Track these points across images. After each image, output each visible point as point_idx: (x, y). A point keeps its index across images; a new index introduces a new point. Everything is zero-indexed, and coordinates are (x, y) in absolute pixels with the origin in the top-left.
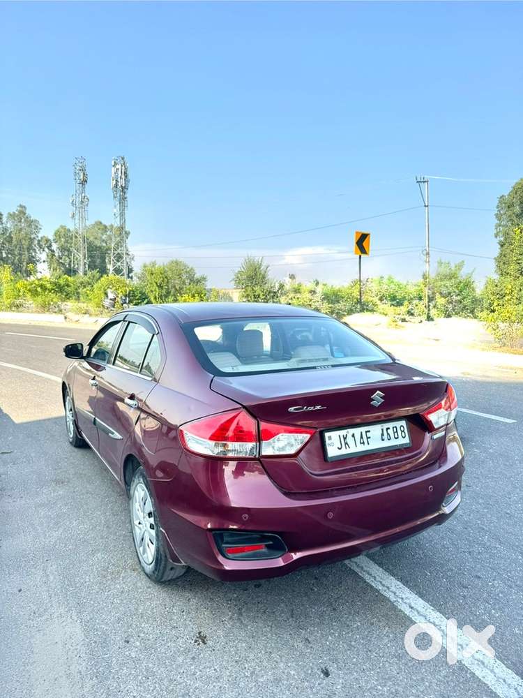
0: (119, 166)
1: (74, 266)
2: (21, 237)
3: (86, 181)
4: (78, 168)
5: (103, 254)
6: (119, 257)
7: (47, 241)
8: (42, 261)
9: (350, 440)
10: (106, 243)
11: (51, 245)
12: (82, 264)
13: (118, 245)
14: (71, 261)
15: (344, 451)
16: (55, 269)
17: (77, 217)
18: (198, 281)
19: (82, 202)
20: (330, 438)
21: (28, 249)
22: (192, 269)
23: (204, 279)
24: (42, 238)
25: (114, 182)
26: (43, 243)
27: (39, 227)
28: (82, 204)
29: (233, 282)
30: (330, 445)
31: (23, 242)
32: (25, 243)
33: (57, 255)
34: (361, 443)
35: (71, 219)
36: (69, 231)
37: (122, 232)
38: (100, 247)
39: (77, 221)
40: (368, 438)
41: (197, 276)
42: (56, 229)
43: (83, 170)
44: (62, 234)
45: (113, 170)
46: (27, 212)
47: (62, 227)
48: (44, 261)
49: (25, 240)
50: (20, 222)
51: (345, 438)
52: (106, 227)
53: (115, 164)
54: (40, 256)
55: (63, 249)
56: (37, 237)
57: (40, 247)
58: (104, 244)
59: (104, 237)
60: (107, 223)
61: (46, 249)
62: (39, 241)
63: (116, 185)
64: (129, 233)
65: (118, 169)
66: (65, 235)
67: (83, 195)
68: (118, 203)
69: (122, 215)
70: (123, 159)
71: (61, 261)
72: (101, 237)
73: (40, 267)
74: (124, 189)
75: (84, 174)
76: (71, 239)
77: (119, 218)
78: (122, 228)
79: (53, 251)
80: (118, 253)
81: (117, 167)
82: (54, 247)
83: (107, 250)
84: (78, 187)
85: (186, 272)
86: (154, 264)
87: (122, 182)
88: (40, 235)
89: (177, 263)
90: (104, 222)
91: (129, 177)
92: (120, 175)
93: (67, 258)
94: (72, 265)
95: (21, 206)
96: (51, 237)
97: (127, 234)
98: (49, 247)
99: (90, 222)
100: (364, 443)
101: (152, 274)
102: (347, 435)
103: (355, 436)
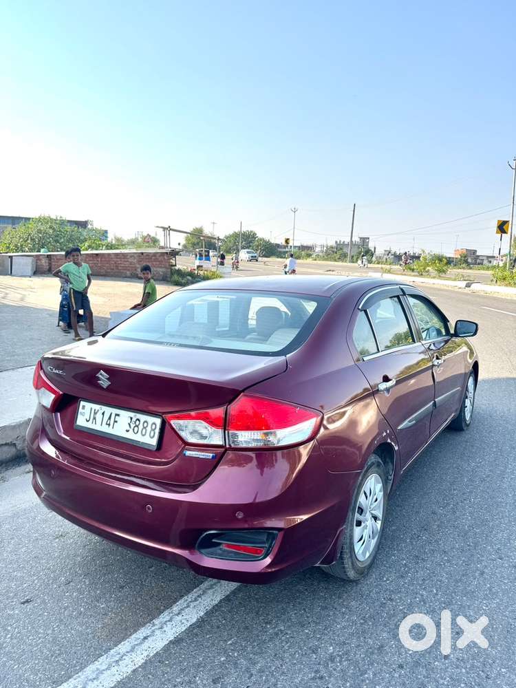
9: (99, 416)
15: (90, 425)
20: (84, 407)
30: (82, 414)
34: (107, 424)
40: (115, 421)
51: (95, 413)
100: (109, 425)
102: (98, 411)
103: (105, 414)
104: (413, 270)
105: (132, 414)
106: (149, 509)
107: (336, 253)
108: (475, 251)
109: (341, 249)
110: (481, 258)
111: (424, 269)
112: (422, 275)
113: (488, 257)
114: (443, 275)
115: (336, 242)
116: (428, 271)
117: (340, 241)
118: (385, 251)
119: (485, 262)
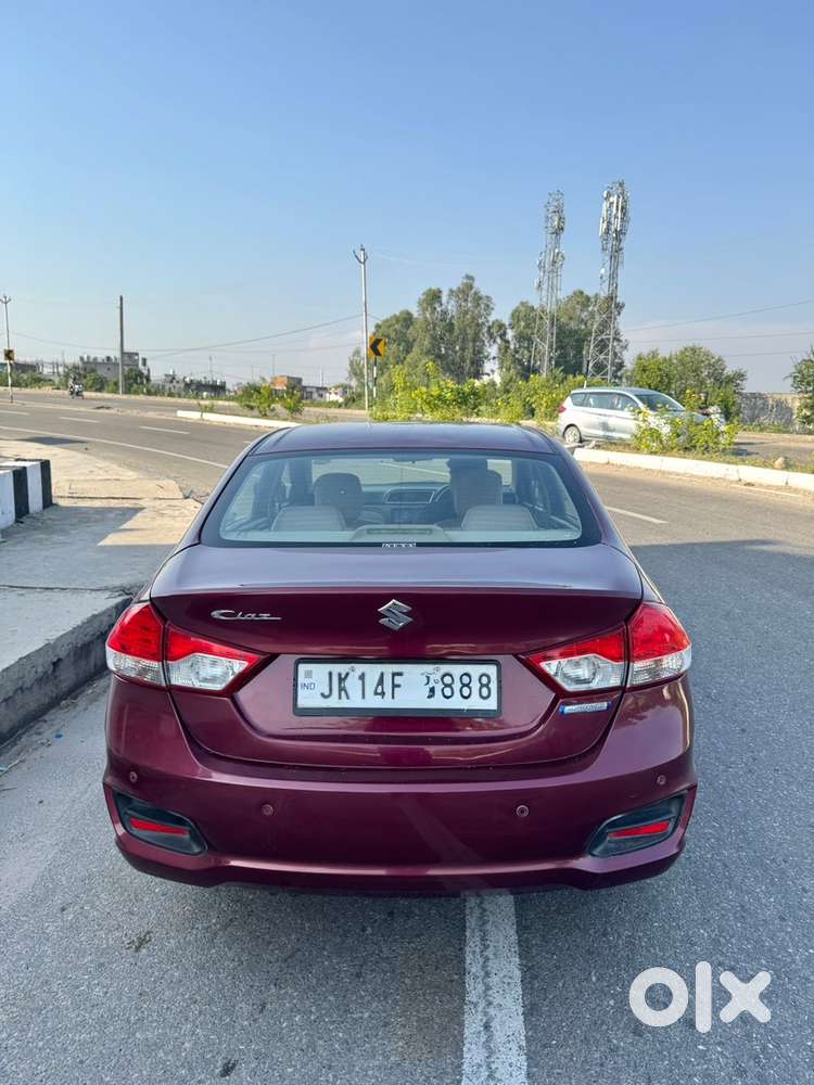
0: (613, 199)
1: (536, 362)
2: (466, 323)
3: (562, 229)
4: (552, 209)
5: (580, 340)
6: (602, 346)
7: (501, 326)
8: (492, 356)
9: (353, 684)
10: (586, 324)
11: (505, 333)
12: (546, 358)
13: (605, 325)
14: (530, 357)
15: (334, 703)
16: (508, 370)
17: (545, 286)
18: (730, 380)
19: (554, 262)
20: (309, 675)
21: (474, 341)
22: (719, 360)
23: (741, 376)
24: (493, 323)
25: (605, 226)
26: (494, 330)
27: (491, 306)
28: (553, 266)
29: (790, 380)
30: (308, 686)
31: (469, 331)
32: (470, 332)
33: (512, 347)
34: (376, 694)
35: (535, 291)
36: (532, 309)
37: (612, 305)
38: (576, 332)
39: (544, 293)
40: (395, 686)
41: (729, 371)
42: (514, 307)
43: (558, 211)
44: (522, 315)
45: (605, 205)
46: (476, 285)
47: (522, 304)
48: (494, 358)
49: (470, 327)
50: (466, 300)
51: (341, 680)
52: (588, 299)
53: (609, 195)
54: (489, 350)
55: (521, 337)
56: (488, 321)
57: (491, 336)
58: (583, 327)
59: (584, 315)
60: (590, 292)
61: (499, 340)
62: (489, 328)
63: (608, 229)
64: (623, 305)
65: (612, 203)
66: (526, 317)
67: (557, 251)
68: (608, 258)
69: (613, 276)
70: (621, 185)
71: (517, 356)
72: (580, 316)
73: (488, 366)
74: (620, 234)
75: (560, 218)
76: (535, 321)
77: (607, 282)
78: (611, 298)
79: (508, 342)
80: (602, 340)
81: (611, 199)
82: (510, 334)
83: (586, 335)
84: (549, 240)
85: (710, 365)
86: (654, 354)
87: (617, 224)
88: (492, 319)
89: (693, 350)
90: (586, 293)
91: (630, 214)
92: (614, 212)
93: (526, 352)
94: (532, 362)
95: (468, 277)
96: (506, 321)
97: (620, 307)
98: (503, 336)
99: (564, 293)
100: (383, 694)
101: (644, 370)
102: (347, 674)
103: (367, 678)
104: (252, 408)
105: (429, 668)
106: (522, 811)
107: (85, 377)
108: (300, 380)
109: (93, 371)
110: (308, 390)
111: (269, 406)
112: (265, 415)
113: (318, 389)
114: (298, 416)
115: (82, 359)
116: (273, 410)
117: (88, 357)
118: (166, 375)
119: (315, 396)
